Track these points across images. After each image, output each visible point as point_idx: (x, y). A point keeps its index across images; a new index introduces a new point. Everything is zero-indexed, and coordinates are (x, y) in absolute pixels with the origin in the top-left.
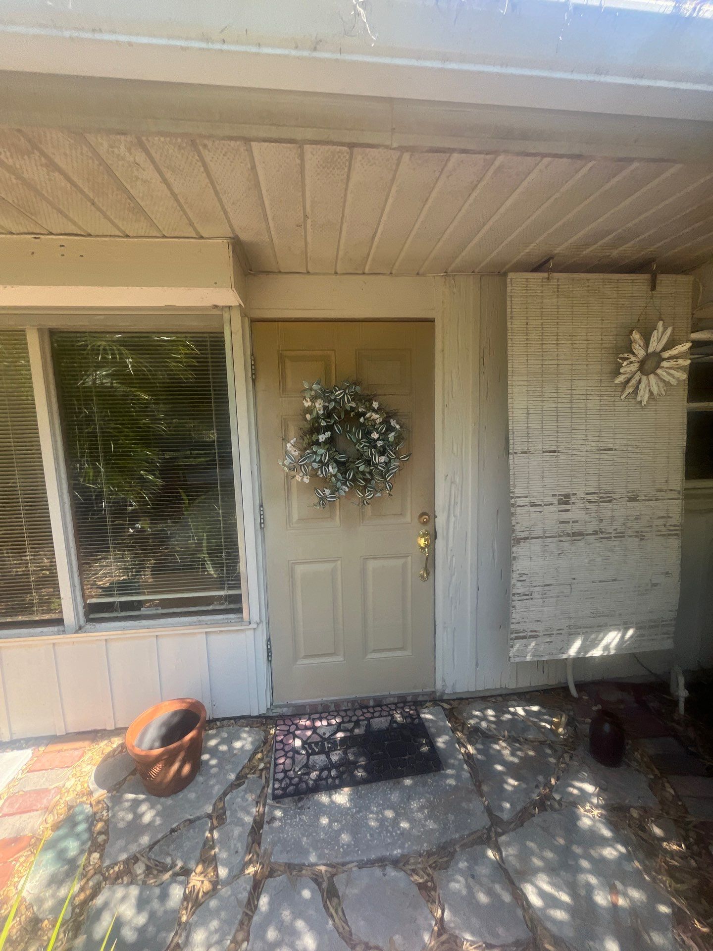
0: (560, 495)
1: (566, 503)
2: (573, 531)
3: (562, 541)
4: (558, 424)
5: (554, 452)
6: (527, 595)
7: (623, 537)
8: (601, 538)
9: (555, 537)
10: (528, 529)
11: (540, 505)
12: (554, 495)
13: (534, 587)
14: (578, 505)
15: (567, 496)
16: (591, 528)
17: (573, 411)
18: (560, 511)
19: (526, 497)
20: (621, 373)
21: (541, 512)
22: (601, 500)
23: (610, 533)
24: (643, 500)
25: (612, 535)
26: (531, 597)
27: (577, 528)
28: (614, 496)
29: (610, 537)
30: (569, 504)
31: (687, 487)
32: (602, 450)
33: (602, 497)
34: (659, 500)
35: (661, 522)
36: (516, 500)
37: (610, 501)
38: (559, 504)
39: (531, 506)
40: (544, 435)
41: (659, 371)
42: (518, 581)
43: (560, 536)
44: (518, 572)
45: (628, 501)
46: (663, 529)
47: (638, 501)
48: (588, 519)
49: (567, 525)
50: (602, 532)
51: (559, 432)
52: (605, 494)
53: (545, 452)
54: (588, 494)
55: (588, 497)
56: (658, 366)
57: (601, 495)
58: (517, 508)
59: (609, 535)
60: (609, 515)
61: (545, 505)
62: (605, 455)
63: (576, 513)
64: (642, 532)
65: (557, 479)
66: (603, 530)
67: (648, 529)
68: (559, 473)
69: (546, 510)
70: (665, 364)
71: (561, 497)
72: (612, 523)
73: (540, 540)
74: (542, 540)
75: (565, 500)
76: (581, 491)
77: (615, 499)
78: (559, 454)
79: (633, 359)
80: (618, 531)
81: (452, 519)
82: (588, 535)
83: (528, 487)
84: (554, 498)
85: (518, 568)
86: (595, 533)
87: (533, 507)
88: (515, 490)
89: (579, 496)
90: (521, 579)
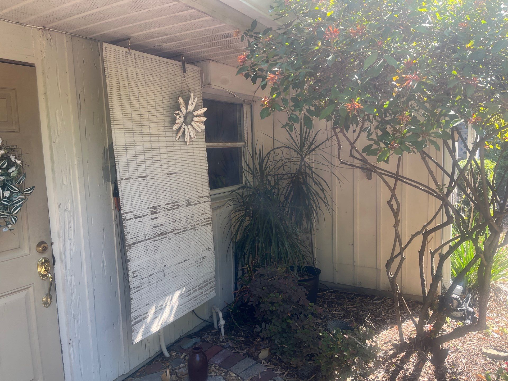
0: (151, 208)
1: (155, 213)
2: (161, 232)
3: (155, 241)
4: (145, 157)
5: (145, 177)
6: (139, 287)
7: (186, 230)
8: (176, 234)
9: (152, 238)
10: (135, 236)
11: (141, 217)
12: (148, 208)
13: (143, 279)
14: (162, 214)
15: (155, 208)
16: (170, 228)
17: (153, 148)
18: (152, 219)
19: (131, 212)
20: (176, 123)
21: (141, 222)
22: (174, 207)
23: (180, 229)
24: (193, 205)
25: (181, 230)
26: (142, 287)
27: (163, 229)
28: (180, 204)
29: (180, 232)
30: (157, 213)
31: (212, 194)
32: (171, 174)
33: (174, 206)
34: (201, 203)
35: (202, 217)
36: (125, 215)
37: (178, 208)
38: (152, 214)
39: (135, 218)
40: (138, 165)
41: (193, 123)
42: (133, 277)
43: (154, 237)
44: (132, 271)
45: (187, 206)
46: (204, 221)
47: (191, 205)
48: (168, 222)
49: (157, 228)
50: (176, 230)
51: (146, 162)
52: (175, 203)
53: (139, 177)
54: (166, 204)
55: (167, 207)
56: (192, 121)
57: (174, 204)
58: (127, 222)
59: (179, 231)
60: (178, 217)
61: (144, 216)
62: (173, 177)
63: (161, 219)
64: (195, 225)
65: (148, 196)
66: (177, 228)
67: (197, 223)
68: (149, 192)
69: (144, 219)
70: (195, 119)
71: (152, 209)
72: (180, 222)
73: (143, 242)
74: (144, 242)
75: (154, 210)
76: (162, 204)
77: (180, 206)
78: (148, 178)
79: (181, 115)
80: (184, 227)
81: (68, 243)
82: (169, 233)
83: (132, 204)
84: (148, 210)
85: (131, 268)
86: (173, 231)
87: (136, 219)
88: (124, 208)
89: (162, 207)
90: (135, 275)
